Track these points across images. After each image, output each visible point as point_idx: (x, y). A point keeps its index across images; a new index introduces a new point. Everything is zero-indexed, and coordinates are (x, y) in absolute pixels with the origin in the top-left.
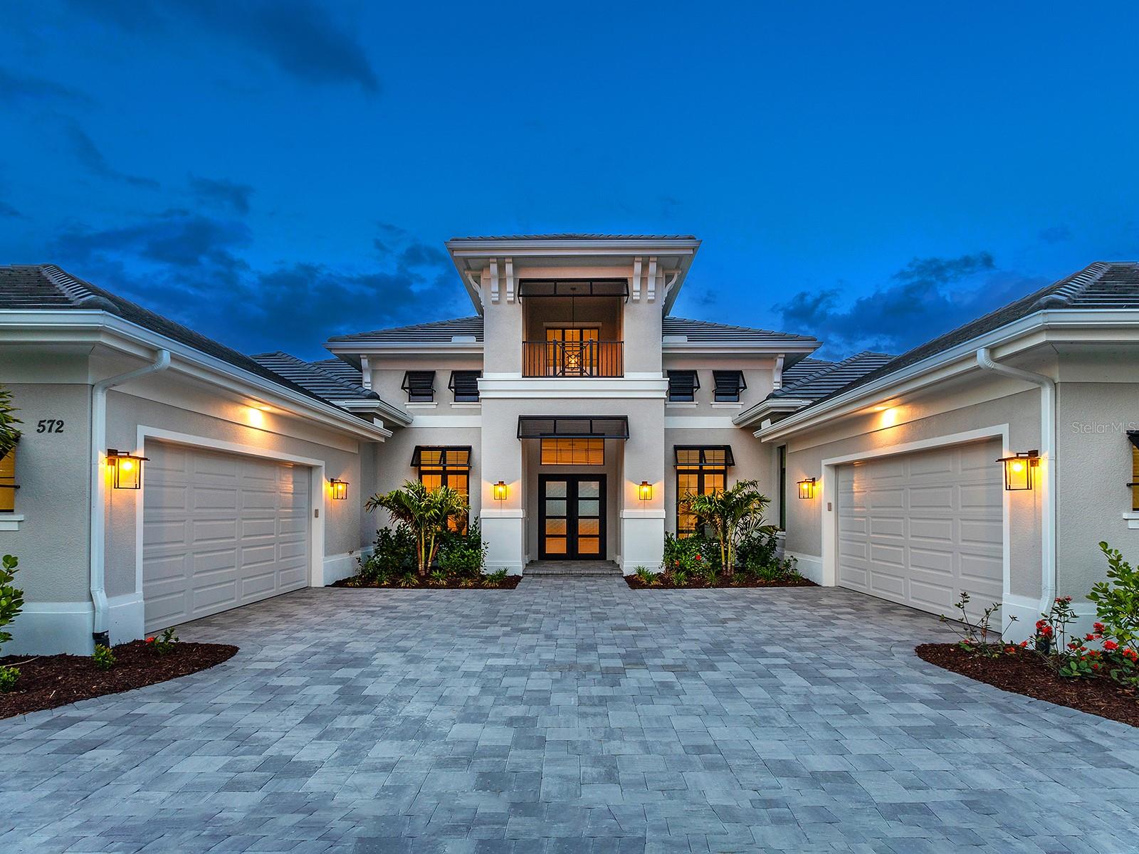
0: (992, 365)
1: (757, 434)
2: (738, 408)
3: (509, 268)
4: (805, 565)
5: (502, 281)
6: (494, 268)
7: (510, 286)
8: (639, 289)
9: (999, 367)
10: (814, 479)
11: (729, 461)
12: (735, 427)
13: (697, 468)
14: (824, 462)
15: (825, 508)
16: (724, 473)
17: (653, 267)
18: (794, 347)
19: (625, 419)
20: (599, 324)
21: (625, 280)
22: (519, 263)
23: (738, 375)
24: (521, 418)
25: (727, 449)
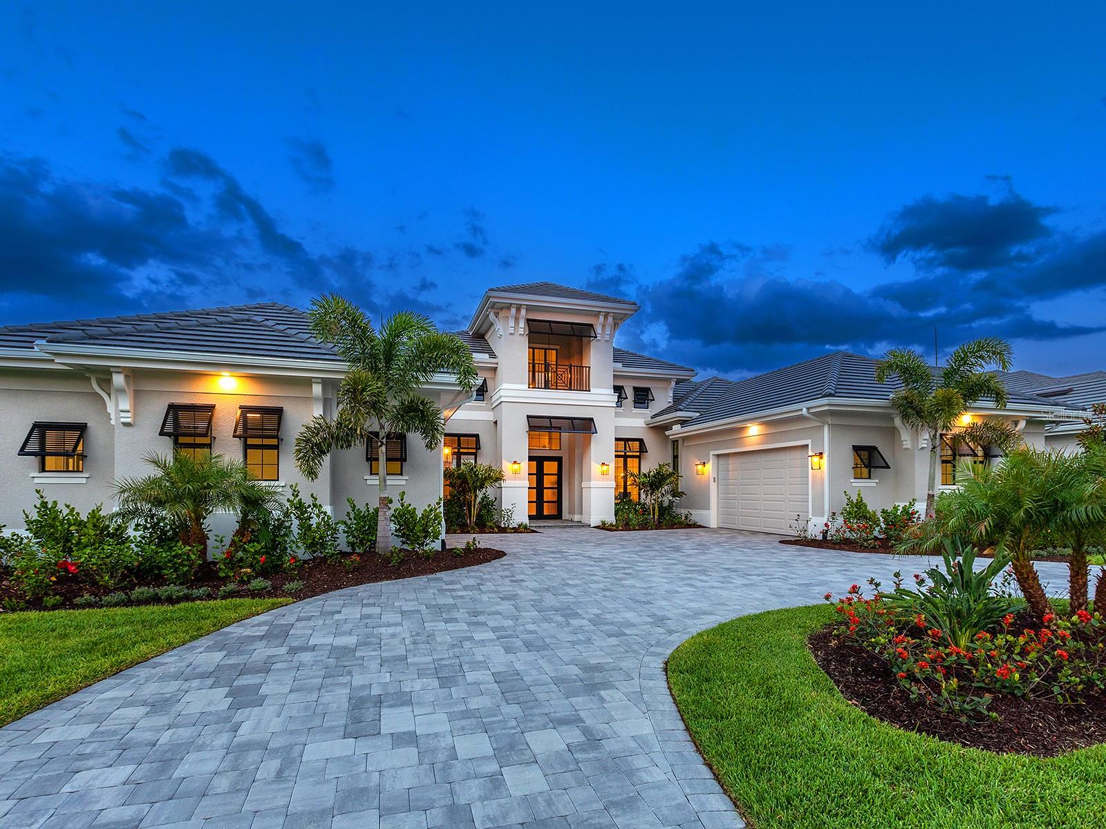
0: (808, 415)
1: (667, 433)
2: (648, 412)
3: (523, 312)
4: (697, 515)
5: (517, 319)
6: (513, 311)
7: (522, 324)
8: (600, 332)
9: (811, 416)
10: (704, 463)
11: (643, 449)
12: (645, 426)
13: (623, 454)
14: (712, 453)
15: (712, 480)
16: (639, 457)
17: (610, 319)
18: (682, 374)
19: (592, 420)
20: (558, 347)
21: (591, 326)
22: (529, 309)
23: (647, 390)
24: (528, 417)
25: (641, 441)
